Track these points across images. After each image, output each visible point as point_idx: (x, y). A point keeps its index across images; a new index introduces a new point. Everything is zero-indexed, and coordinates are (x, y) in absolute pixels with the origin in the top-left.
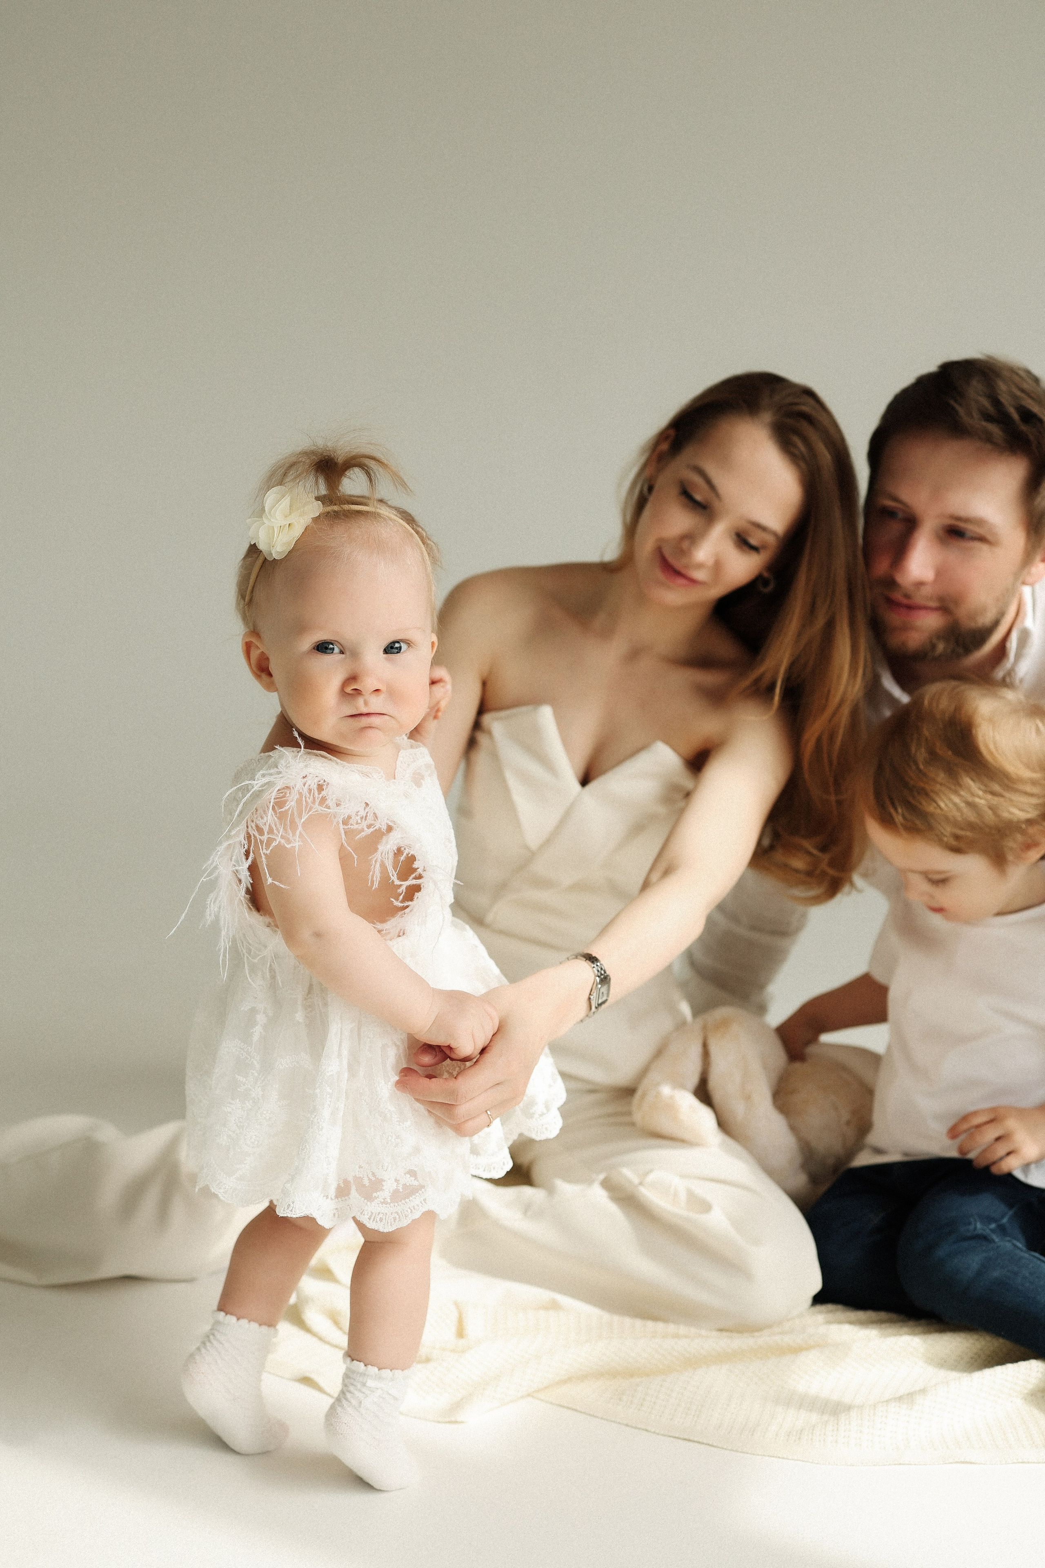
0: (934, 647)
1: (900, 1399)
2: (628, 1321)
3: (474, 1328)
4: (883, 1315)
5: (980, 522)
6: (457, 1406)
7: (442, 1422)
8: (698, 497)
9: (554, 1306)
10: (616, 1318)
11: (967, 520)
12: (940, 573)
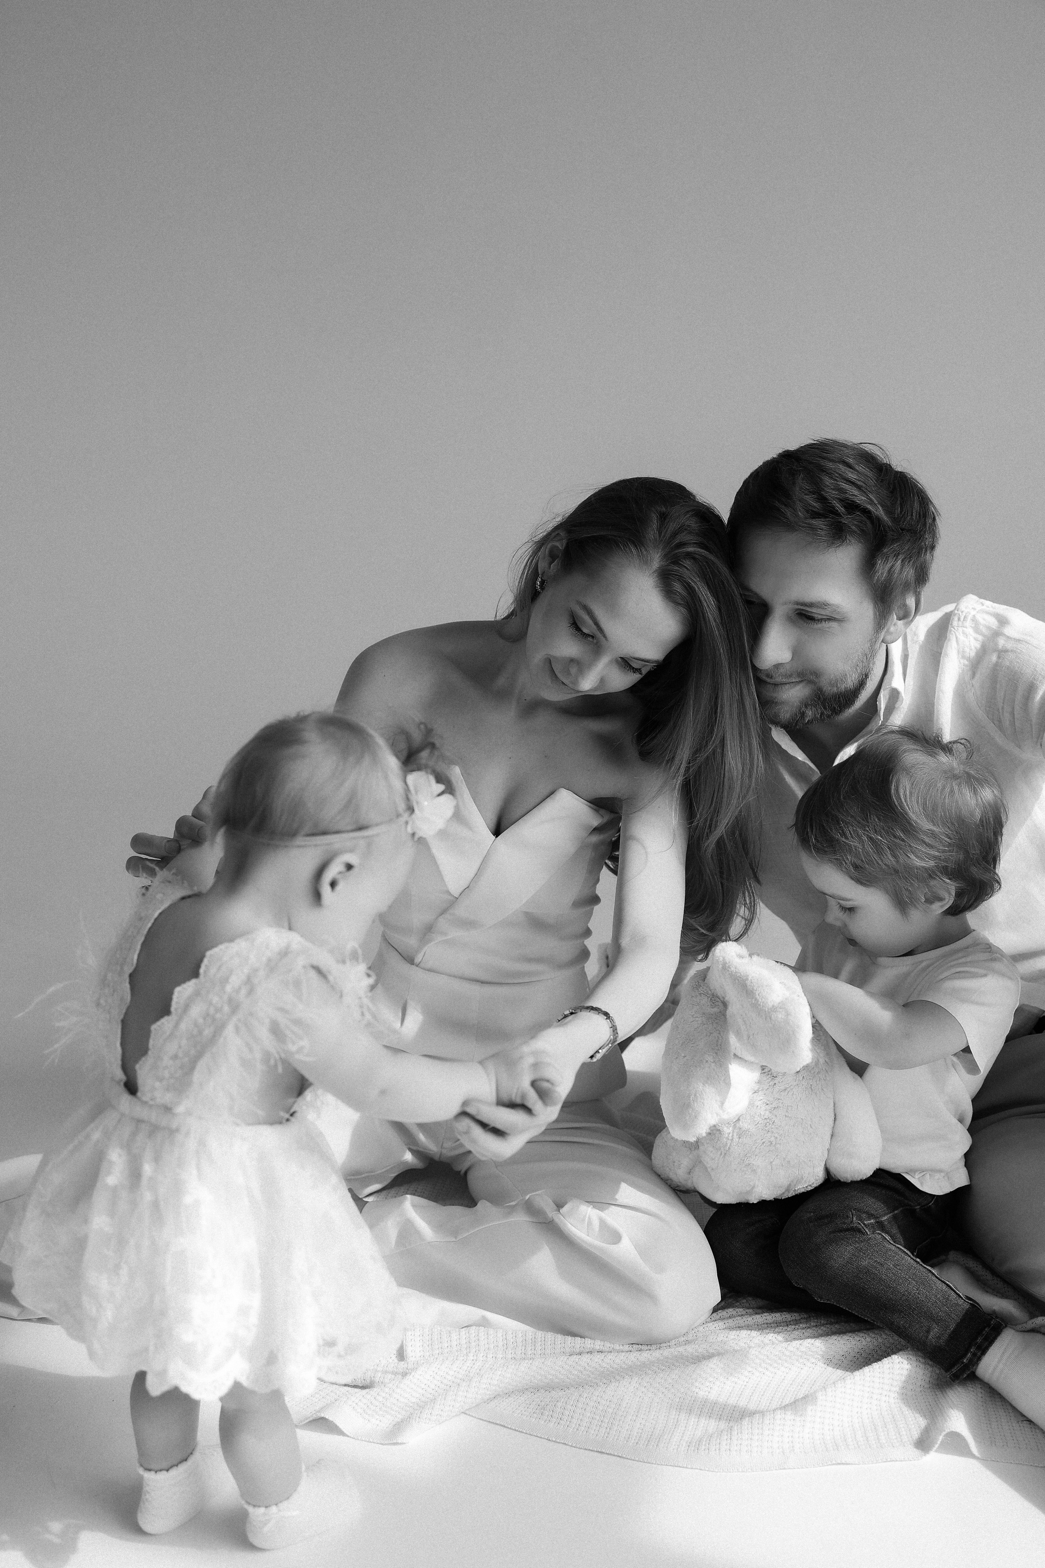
0: (803, 714)
1: (784, 1408)
2: (550, 1335)
3: (414, 1352)
4: (787, 1316)
5: (824, 605)
6: (398, 1428)
7: (386, 1444)
8: (585, 631)
9: (484, 1323)
10: (540, 1334)
11: (811, 605)
12: (796, 652)
